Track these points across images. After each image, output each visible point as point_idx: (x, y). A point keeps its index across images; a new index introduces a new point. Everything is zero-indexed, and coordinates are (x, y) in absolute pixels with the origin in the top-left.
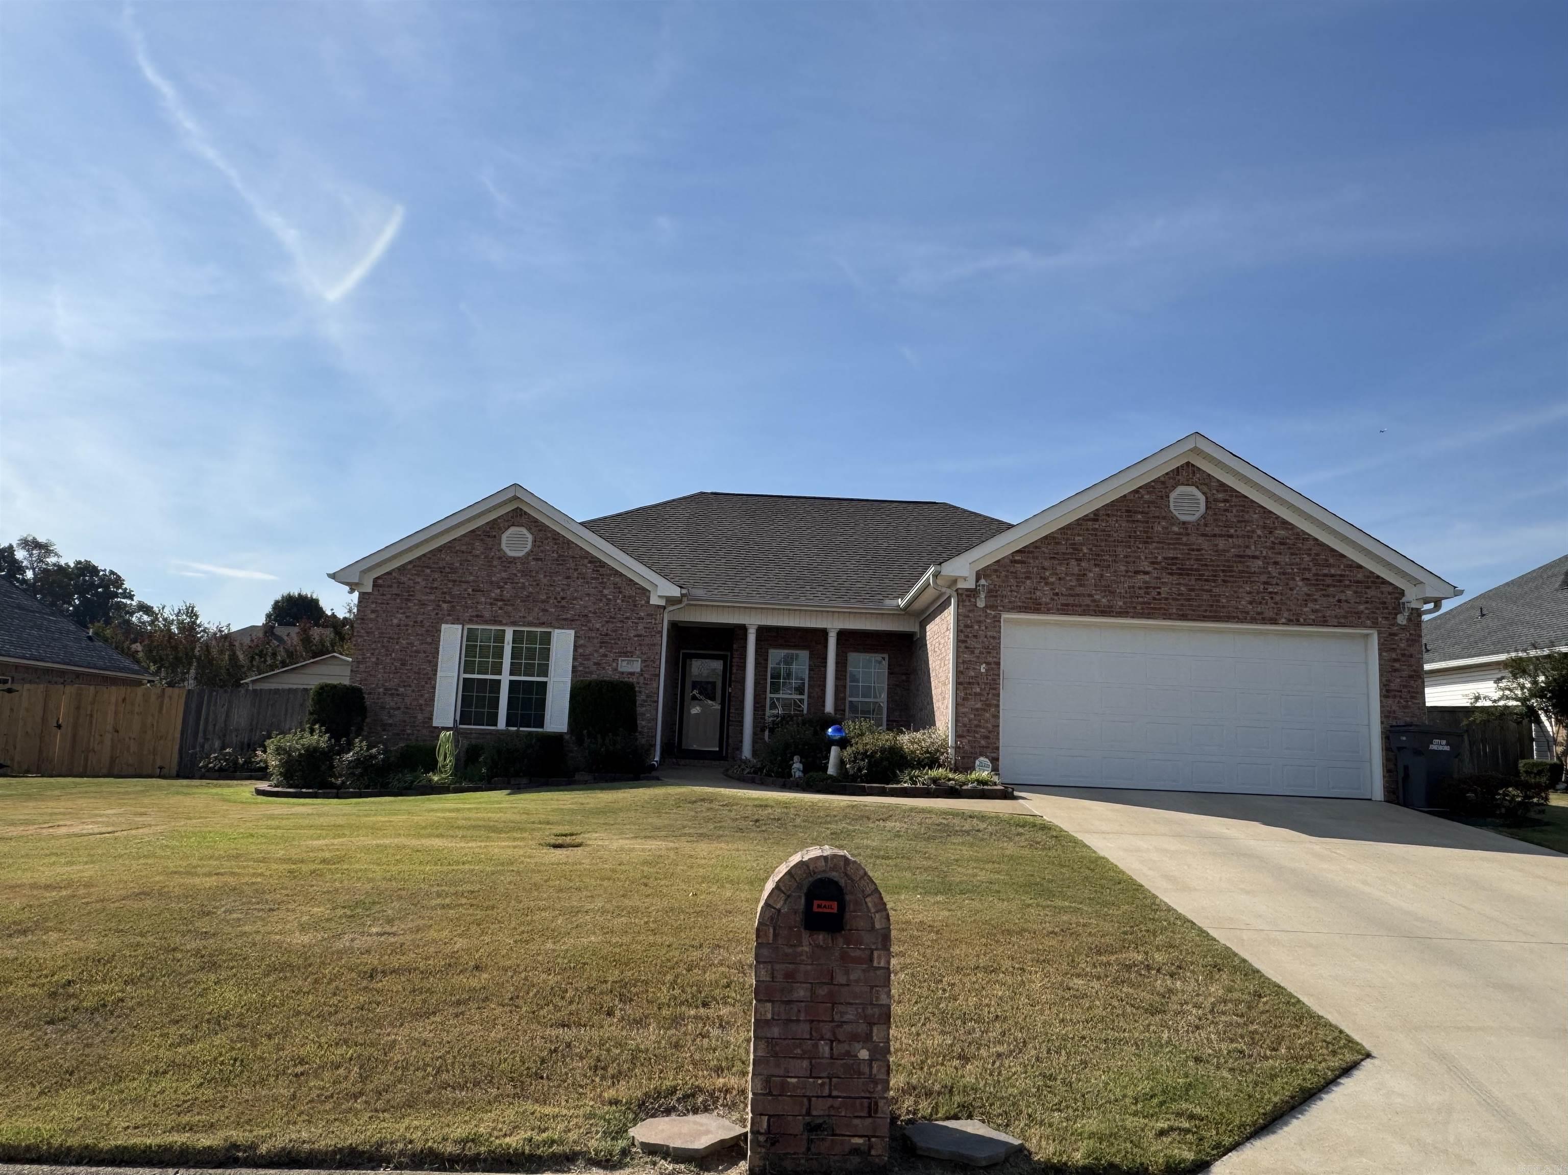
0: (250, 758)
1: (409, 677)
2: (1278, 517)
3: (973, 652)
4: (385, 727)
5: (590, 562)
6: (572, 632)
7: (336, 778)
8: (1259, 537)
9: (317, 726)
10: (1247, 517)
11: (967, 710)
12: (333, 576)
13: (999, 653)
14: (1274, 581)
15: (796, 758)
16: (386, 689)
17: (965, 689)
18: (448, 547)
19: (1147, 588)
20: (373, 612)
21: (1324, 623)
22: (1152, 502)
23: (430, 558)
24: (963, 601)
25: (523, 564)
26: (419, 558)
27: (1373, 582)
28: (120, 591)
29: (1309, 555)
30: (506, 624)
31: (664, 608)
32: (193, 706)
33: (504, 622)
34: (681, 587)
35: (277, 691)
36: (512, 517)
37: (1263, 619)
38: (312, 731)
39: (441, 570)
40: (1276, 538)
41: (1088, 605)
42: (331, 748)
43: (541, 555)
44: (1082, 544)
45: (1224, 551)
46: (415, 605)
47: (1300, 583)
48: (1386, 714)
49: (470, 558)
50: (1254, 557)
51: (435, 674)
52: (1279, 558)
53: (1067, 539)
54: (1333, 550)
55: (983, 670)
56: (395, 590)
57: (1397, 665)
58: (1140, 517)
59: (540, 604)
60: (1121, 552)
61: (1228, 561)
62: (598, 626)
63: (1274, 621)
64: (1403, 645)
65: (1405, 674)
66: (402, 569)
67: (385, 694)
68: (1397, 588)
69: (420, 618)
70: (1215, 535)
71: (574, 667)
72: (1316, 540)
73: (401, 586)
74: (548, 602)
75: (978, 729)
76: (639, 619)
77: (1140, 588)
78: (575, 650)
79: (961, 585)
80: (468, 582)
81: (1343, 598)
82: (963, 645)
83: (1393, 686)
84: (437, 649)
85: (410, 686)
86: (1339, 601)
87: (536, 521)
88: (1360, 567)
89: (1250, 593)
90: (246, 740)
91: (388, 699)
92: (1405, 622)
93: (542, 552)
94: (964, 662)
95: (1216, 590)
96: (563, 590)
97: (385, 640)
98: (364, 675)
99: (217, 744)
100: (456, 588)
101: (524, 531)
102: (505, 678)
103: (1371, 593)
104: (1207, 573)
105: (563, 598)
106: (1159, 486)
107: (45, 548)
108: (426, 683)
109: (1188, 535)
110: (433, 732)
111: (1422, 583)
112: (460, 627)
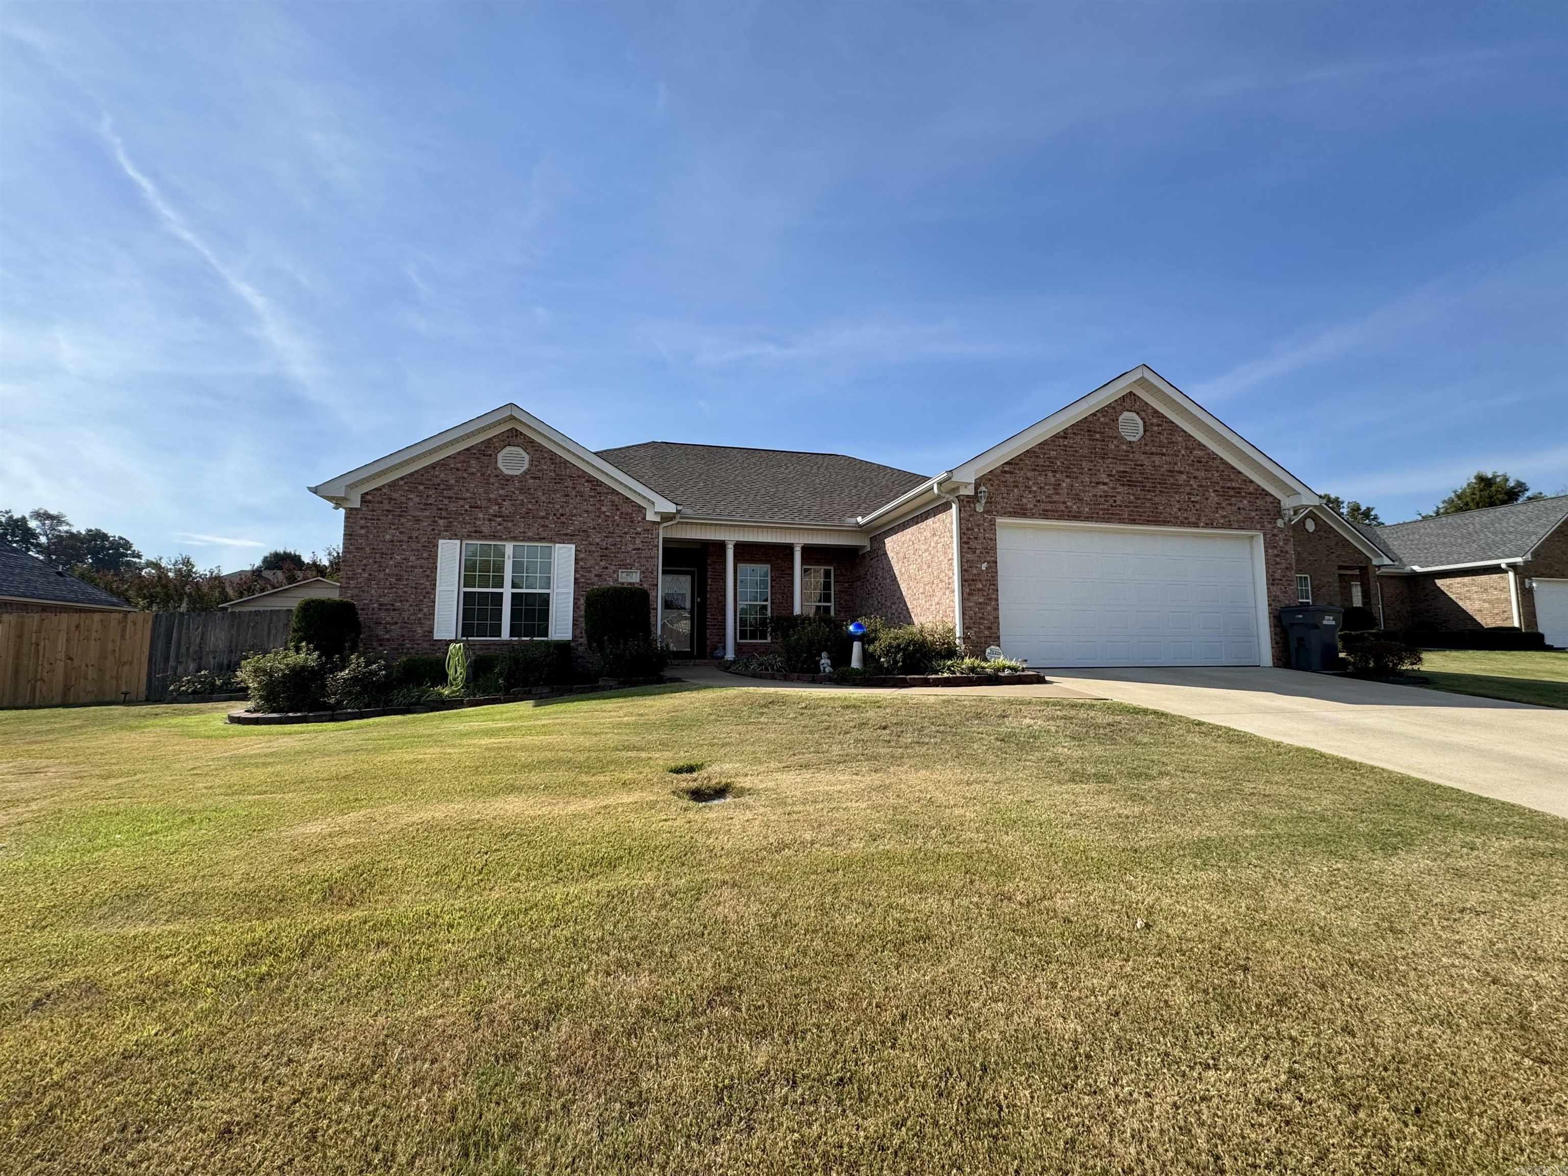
0: (229, 679)
1: (405, 592)
2: (1195, 440)
3: (975, 552)
4: (381, 642)
5: (587, 481)
6: (573, 546)
7: (329, 696)
8: (1183, 455)
9: (304, 644)
10: (1174, 440)
11: (972, 604)
12: (315, 490)
13: (995, 553)
14: (1195, 492)
15: (824, 654)
16: (380, 605)
17: (969, 585)
18: (443, 464)
19: (1106, 496)
20: (362, 527)
21: (1229, 526)
22: (1107, 424)
23: (423, 475)
24: (964, 507)
25: (520, 482)
26: (411, 475)
27: (1260, 494)
28: (129, 552)
29: (1217, 471)
30: (506, 540)
31: (658, 523)
32: (163, 629)
33: (504, 537)
34: (677, 504)
35: (257, 613)
36: (508, 437)
37: (1189, 523)
38: (298, 650)
39: (436, 487)
40: (1195, 457)
41: (1063, 511)
42: (322, 666)
43: (540, 474)
44: (1056, 458)
45: (1159, 466)
46: (409, 520)
47: (1212, 494)
48: (1272, 599)
49: (465, 475)
50: (1181, 472)
51: (434, 589)
52: (1197, 474)
53: (1045, 454)
54: (1233, 468)
55: (984, 568)
56: (387, 506)
57: (1278, 559)
58: (1098, 436)
59: (539, 520)
60: (1086, 465)
61: (1163, 475)
62: (597, 540)
63: (1196, 525)
64: (1281, 544)
65: (1284, 566)
66: (393, 485)
67: (380, 609)
68: (1275, 498)
69: (415, 534)
70: (1152, 454)
71: (575, 579)
72: (1222, 459)
73: (393, 502)
74: (548, 518)
75: (982, 621)
76: (637, 534)
77: (1101, 496)
78: (576, 563)
79: (963, 492)
80: (465, 499)
81: (1241, 506)
82: (966, 546)
83: (1277, 576)
84: (435, 563)
85: (407, 601)
86: (1239, 509)
87: (532, 442)
88: (1251, 482)
89: (1179, 502)
90: (225, 662)
91: (383, 614)
92: (1282, 526)
93: (539, 471)
94: (968, 561)
95: (1157, 499)
96: (562, 507)
97: (378, 556)
98: (356, 591)
99: (192, 667)
100: (452, 505)
101: (520, 450)
102: (507, 591)
103: (1259, 502)
104: (1148, 485)
105: (562, 515)
106: (1110, 411)
107: (57, 519)
108: (425, 597)
109: (1133, 452)
110: (433, 645)
111: (1299, 493)
112: (458, 542)
